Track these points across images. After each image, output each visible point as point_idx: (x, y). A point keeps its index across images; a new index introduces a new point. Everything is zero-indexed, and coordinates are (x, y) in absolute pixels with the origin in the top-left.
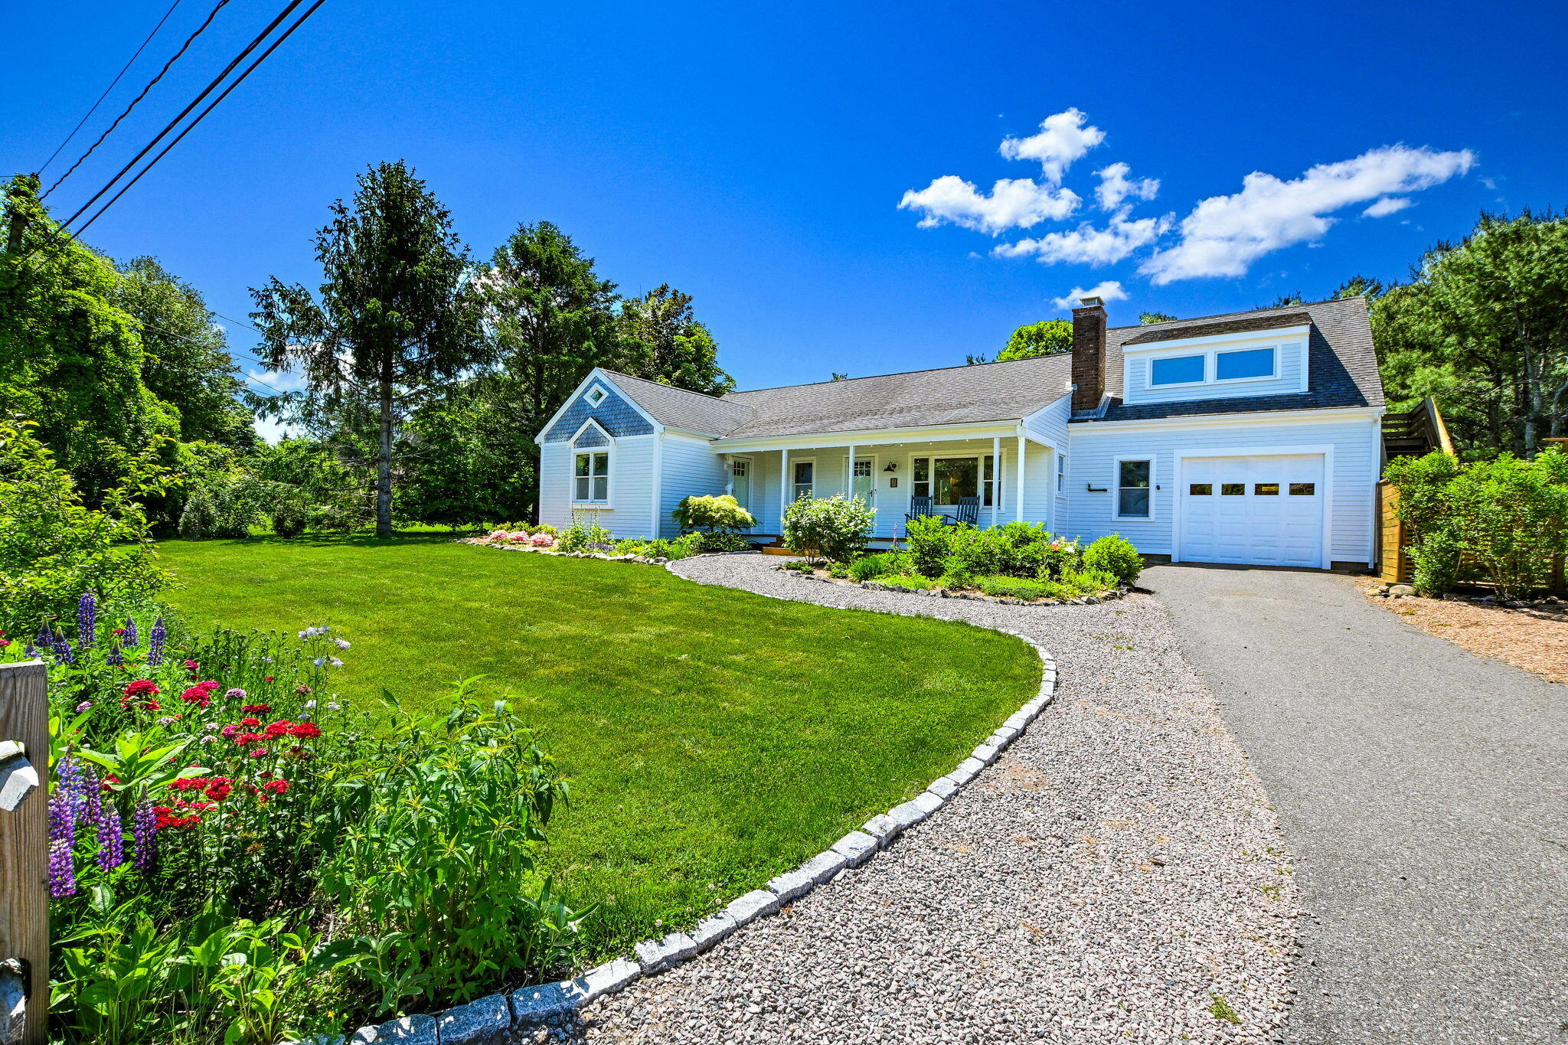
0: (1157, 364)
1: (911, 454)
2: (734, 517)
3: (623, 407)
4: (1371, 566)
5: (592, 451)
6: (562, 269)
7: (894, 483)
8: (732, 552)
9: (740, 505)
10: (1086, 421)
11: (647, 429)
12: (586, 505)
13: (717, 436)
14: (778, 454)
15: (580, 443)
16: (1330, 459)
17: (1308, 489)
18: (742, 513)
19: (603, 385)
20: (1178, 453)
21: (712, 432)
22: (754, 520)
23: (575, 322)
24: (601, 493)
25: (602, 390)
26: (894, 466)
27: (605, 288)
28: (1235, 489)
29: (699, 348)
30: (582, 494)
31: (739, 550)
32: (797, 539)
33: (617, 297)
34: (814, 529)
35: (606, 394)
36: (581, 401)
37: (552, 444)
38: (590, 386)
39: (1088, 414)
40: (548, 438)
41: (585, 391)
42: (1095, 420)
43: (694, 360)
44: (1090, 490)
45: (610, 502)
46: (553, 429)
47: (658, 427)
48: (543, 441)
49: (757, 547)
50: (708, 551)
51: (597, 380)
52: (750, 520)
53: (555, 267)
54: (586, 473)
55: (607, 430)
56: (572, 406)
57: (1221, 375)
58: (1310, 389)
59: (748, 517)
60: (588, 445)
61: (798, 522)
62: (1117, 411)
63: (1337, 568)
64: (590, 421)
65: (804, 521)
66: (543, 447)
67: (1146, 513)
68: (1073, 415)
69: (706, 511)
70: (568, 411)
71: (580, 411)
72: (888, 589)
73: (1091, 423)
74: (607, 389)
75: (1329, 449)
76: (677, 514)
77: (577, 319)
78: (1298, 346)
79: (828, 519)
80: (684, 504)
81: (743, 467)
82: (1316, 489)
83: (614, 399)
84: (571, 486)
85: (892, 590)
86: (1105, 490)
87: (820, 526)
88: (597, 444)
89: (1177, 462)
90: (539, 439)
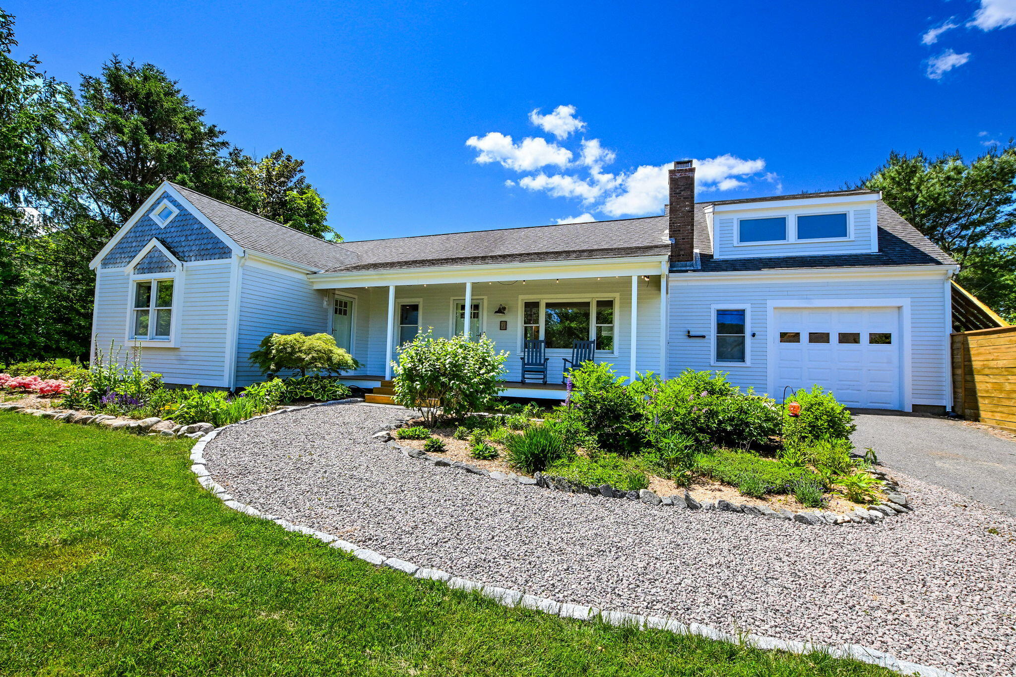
0: (743, 223)
1: (521, 297)
2: (329, 359)
3: (196, 226)
4: (949, 409)
5: (153, 278)
6: (162, 106)
7: (503, 326)
8: (324, 402)
9: (339, 345)
10: (686, 271)
11: (224, 252)
12: (144, 342)
13: (315, 269)
14: (386, 289)
15: (141, 268)
16: (907, 312)
17: (885, 339)
18: (340, 353)
19: (174, 202)
20: (771, 304)
21: (309, 263)
22: (355, 362)
23: (170, 155)
24: (164, 330)
25: (171, 207)
26: (504, 308)
27: (211, 133)
28: (819, 338)
29: (310, 206)
30: (141, 328)
31: (336, 399)
32: (411, 390)
33: (224, 144)
34: (436, 378)
35: (176, 211)
36: (146, 218)
37: (111, 270)
38: (158, 202)
39: (686, 266)
40: (105, 263)
41: (152, 208)
42: (694, 271)
43: (306, 216)
44: (689, 336)
45: (173, 340)
46: (112, 252)
47: (236, 251)
48: (99, 266)
49: (358, 393)
50: (294, 402)
51: (165, 196)
52: (350, 362)
53: (155, 102)
54: (147, 302)
55: (174, 253)
56: (136, 225)
57: (801, 235)
58: (880, 250)
59: (348, 358)
60: (150, 270)
61: (414, 368)
62: (708, 264)
63: (919, 411)
64: (154, 242)
65: (423, 369)
66: (99, 272)
67: (742, 358)
68: (671, 266)
69: (293, 352)
70: (130, 231)
71: (146, 229)
72: (585, 489)
73: (690, 274)
74: (178, 206)
75: (906, 303)
76: (256, 356)
77: (171, 151)
78: (868, 212)
79: (454, 365)
80: (267, 342)
81: (346, 305)
82: (894, 339)
83: (185, 217)
84: (128, 319)
85: (595, 492)
86: (704, 337)
87: (444, 375)
88: (161, 269)
89: (770, 312)
90: (95, 264)
